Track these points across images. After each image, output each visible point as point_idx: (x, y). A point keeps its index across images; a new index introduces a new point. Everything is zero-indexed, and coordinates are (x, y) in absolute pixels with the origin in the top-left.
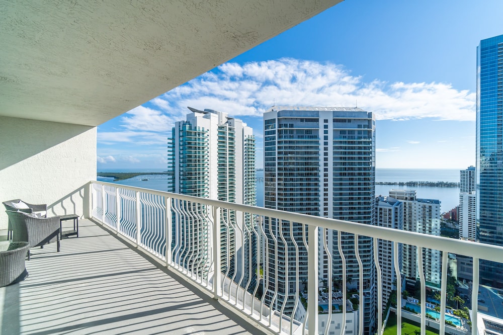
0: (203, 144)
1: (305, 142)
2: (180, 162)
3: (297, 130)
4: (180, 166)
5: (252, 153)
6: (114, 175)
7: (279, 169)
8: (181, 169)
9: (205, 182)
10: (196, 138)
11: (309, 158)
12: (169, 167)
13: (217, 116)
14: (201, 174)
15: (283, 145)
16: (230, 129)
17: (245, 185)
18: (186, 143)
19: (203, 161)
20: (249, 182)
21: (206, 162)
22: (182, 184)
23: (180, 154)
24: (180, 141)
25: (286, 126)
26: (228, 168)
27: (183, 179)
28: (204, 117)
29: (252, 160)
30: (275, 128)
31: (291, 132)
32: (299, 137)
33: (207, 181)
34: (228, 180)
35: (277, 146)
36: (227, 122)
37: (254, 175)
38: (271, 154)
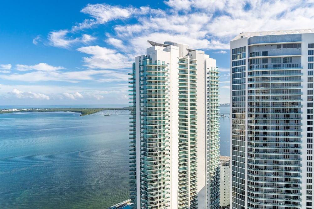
0: (164, 78)
1: (283, 72)
2: (140, 98)
3: (272, 58)
4: (140, 102)
5: (215, 87)
6: (81, 110)
7: (250, 104)
8: (142, 104)
9: (166, 118)
10: (156, 73)
11: (288, 91)
12: (130, 103)
13: (177, 48)
14: (162, 109)
15: (255, 77)
16: (191, 62)
17: (207, 121)
18: (147, 78)
19: (164, 96)
20: (212, 118)
21: (167, 98)
22: (143, 120)
23: (140, 89)
24: (140, 76)
25: (258, 54)
26: (189, 103)
27: (144, 115)
28: (164, 50)
29: (216, 94)
30: (245, 57)
31: (265, 61)
32: (275, 66)
33: (167, 117)
34: (189, 116)
35: (247, 77)
36: (188, 55)
37: (217, 111)
38: (239, 87)
